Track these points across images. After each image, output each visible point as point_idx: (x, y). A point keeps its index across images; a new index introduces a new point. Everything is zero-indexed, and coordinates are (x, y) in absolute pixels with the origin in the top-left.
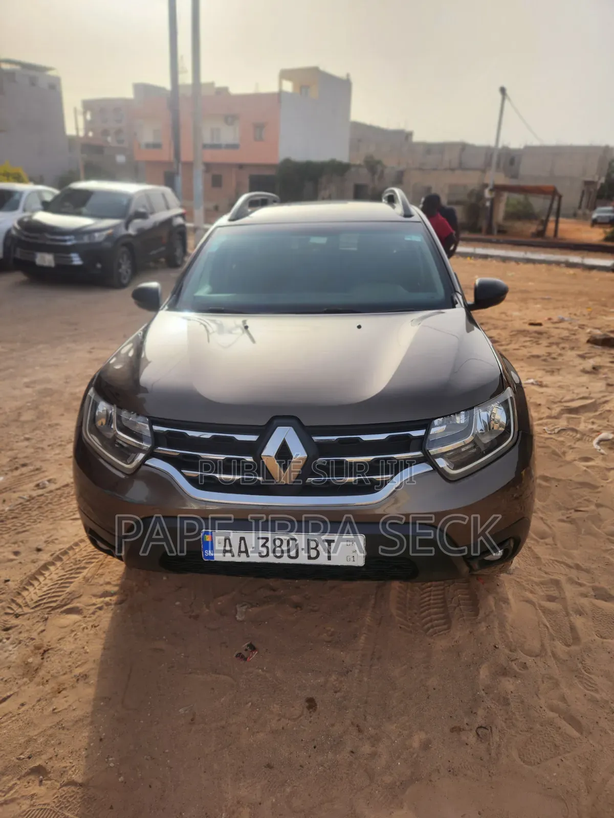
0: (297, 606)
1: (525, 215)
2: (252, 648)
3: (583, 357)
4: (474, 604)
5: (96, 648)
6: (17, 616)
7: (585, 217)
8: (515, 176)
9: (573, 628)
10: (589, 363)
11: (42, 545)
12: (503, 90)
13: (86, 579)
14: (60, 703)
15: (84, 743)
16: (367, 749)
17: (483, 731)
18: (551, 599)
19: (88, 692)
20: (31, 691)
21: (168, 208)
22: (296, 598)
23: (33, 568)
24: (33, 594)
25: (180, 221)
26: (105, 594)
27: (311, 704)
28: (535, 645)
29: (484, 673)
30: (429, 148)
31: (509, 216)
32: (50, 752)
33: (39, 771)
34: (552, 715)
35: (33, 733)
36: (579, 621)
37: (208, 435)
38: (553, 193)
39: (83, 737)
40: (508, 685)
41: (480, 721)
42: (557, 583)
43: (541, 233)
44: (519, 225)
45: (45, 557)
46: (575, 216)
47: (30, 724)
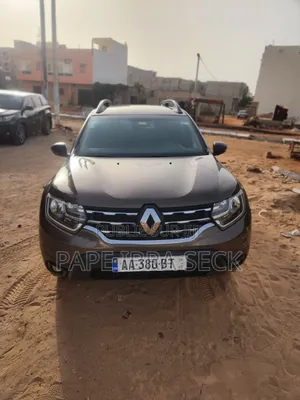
0: (145, 293)
1: (209, 113)
2: (129, 313)
3: (247, 177)
4: (223, 286)
5: (52, 320)
6: (6, 309)
7: (234, 115)
8: (204, 95)
9: (265, 293)
10: (250, 180)
11: (10, 274)
12: (198, 55)
13: (39, 289)
14: (41, 347)
15: (57, 365)
16: (190, 352)
17: (237, 339)
18: (253, 281)
19: (53, 341)
20: (24, 344)
21: (42, 105)
22: (144, 289)
23: (9, 286)
24: (12, 298)
25: (48, 111)
26: (50, 295)
27: (161, 335)
28: (251, 301)
29: (232, 315)
30: (165, 80)
31: (202, 114)
32: (42, 370)
33: (38, 380)
34: (263, 330)
35: (31, 362)
36: (267, 290)
37: (113, 214)
38: (221, 103)
39: (56, 362)
40: (243, 319)
41: (234, 335)
42: (255, 275)
43: (217, 122)
44: (206, 118)
45: (14, 280)
46: (230, 114)
47: (28, 359)
